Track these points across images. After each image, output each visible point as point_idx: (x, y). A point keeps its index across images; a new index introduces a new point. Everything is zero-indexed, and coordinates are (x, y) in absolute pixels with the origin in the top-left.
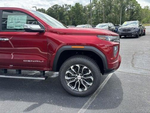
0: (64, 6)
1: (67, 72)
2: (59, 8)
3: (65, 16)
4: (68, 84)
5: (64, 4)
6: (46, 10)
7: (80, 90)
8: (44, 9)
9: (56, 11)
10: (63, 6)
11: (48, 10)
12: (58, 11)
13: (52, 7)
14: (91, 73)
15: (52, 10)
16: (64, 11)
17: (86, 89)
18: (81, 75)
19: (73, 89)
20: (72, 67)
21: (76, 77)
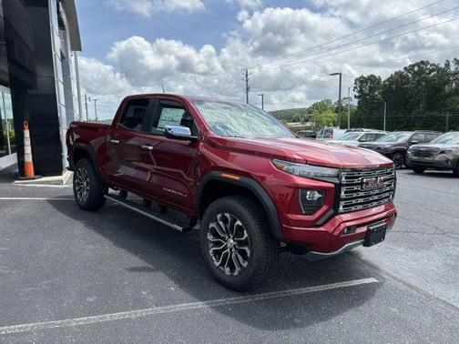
0: (451, 64)
1: (211, 225)
2: (431, 71)
3: (448, 96)
4: (211, 251)
5: (451, 60)
6: (383, 80)
7: (227, 270)
8: (377, 75)
9: (419, 82)
10: (448, 65)
11: (388, 80)
12: (426, 80)
13: (405, 68)
15: (406, 77)
16: (448, 82)
17: (236, 273)
18: (233, 239)
19: (217, 264)
20: (219, 216)
21: (226, 241)
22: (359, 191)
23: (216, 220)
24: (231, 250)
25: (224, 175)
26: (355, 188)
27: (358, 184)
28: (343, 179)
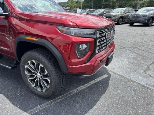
1: (26, 67)
4: (29, 80)
7: (39, 90)
14: (47, 74)
17: (44, 91)
18: (40, 73)
19: (33, 86)
20: (29, 62)
21: (36, 74)
22: (104, 40)
23: (28, 64)
24: (39, 79)
25: (27, 38)
26: (103, 39)
27: (104, 36)
28: (98, 35)
